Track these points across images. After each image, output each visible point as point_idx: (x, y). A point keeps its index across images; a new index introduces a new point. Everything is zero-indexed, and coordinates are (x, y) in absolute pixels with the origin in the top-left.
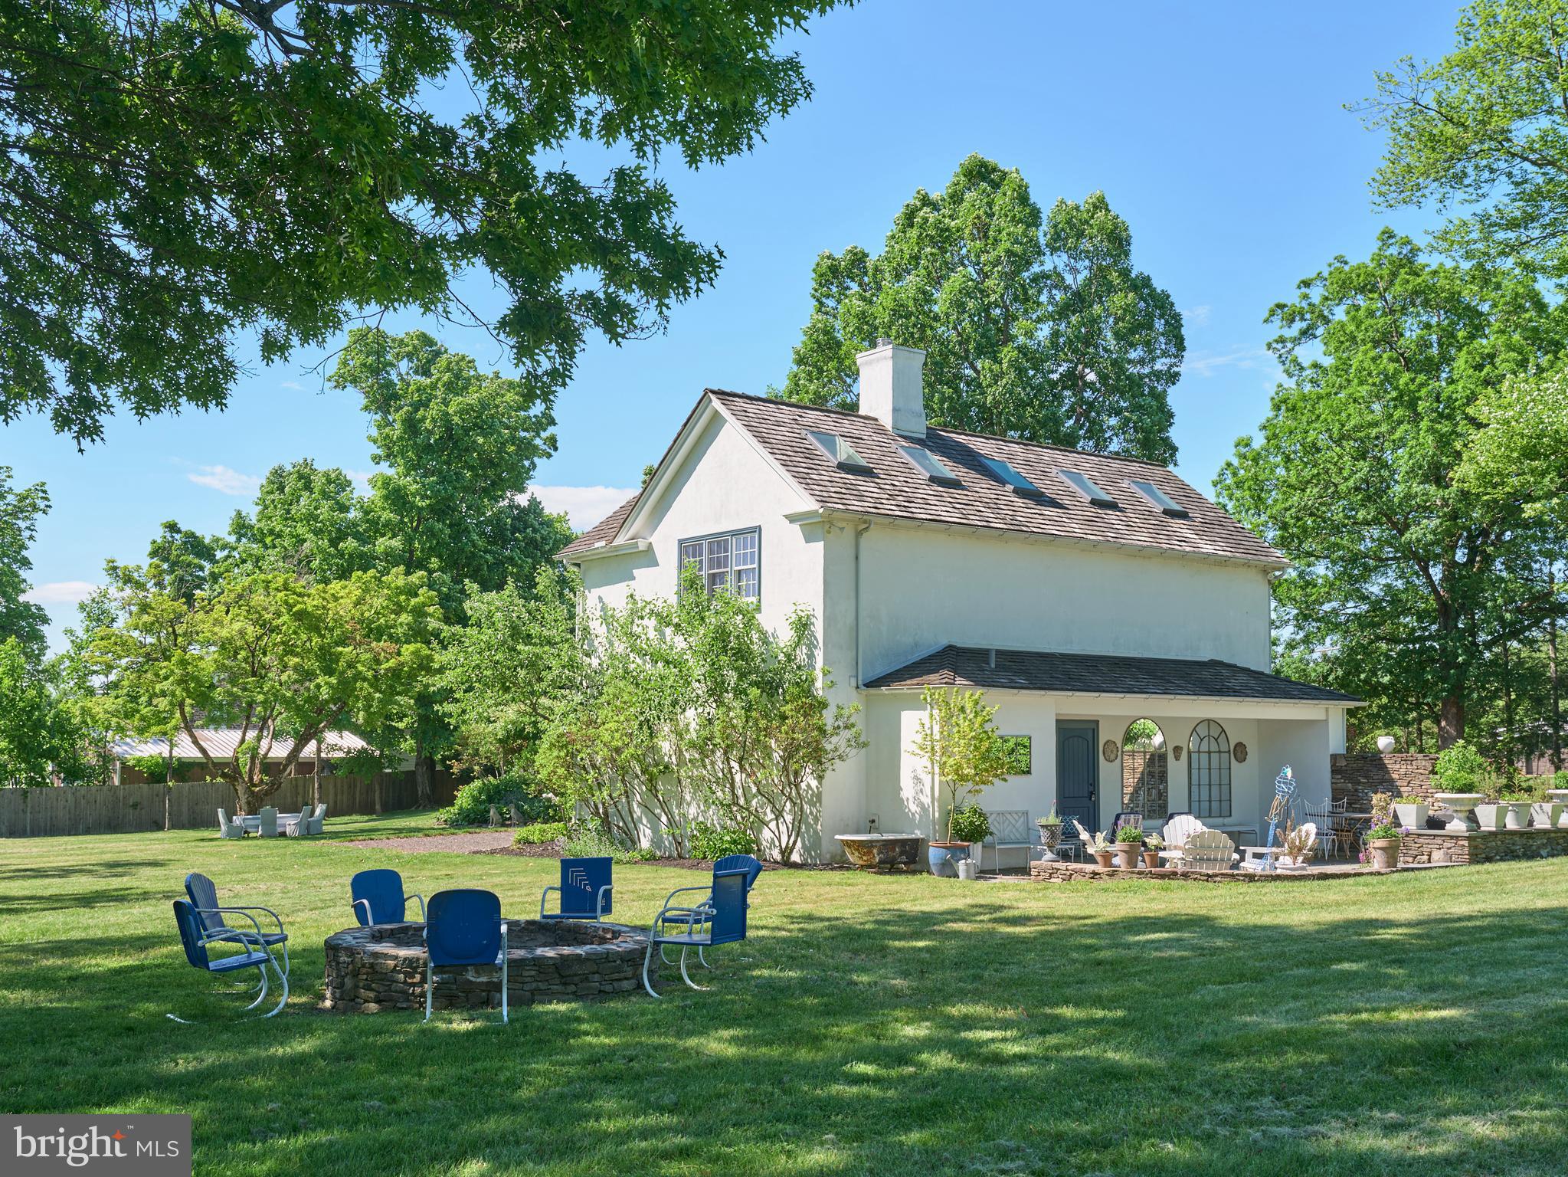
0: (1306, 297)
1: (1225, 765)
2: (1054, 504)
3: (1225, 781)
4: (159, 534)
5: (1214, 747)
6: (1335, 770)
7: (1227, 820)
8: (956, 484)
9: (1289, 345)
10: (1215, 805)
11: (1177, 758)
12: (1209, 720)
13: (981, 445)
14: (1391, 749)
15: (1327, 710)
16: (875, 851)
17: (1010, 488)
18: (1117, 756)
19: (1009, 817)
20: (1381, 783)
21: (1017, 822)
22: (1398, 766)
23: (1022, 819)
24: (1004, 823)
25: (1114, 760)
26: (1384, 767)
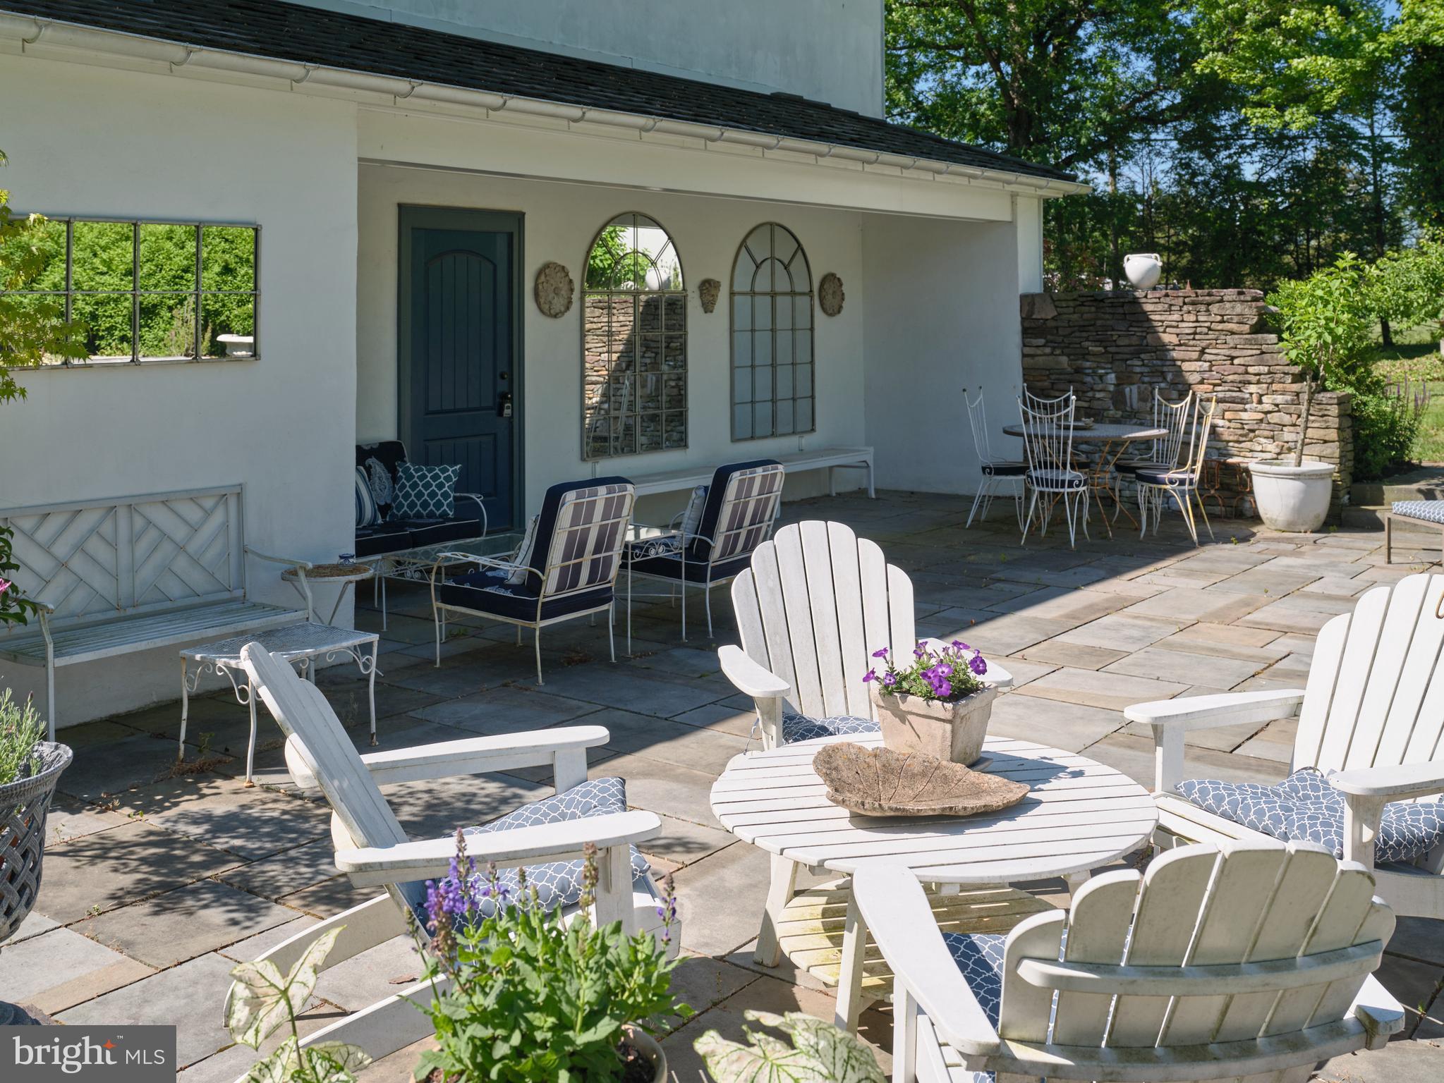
1: (803, 322)
3: (803, 356)
5: (782, 285)
6: (1031, 329)
7: (807, 441)
10: (784, 408)
11: (708, 307)
12: (772, 224)
14: (1157, 280)
15: (1014, 196)
18: (570, 302)
19: (160, 516)
20: (1136, 354)
21: (195, 530)
22: (1176, 317)
23: (218, 518)
24: (134, 540)
25: (562, 313)
26: (1142, 320)
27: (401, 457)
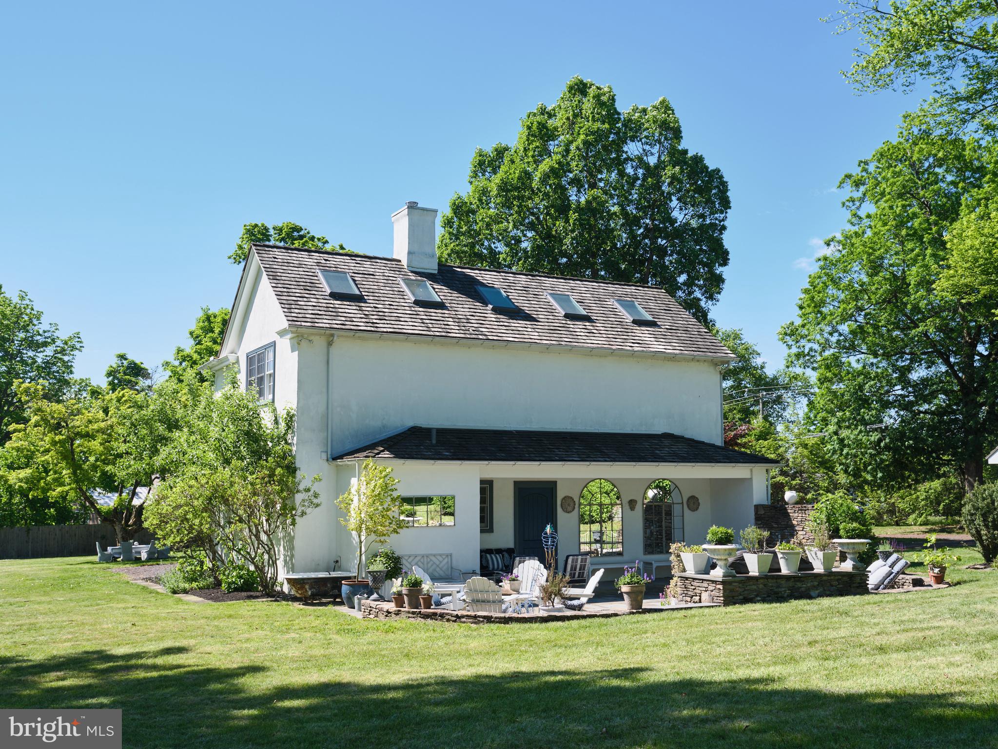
0: (865, 170)
1: (678, 513)
2: (528, 318)
4: (114, 362)
6: (757, 516)
8: (441, 306)
9: (858, 204)
11: (632, 509)
13: (488, 277)
14: (793, 501)
15: (751, 470)
16: (307, 587)
17: (490, 306)
18: (574, 508)
19: (433, 558)
20: (786, 528)
21: (441, 562)
22: (796, 515)
23: (446, 560)
24: (428, 563)
25: (571, 512)
26: (787, 515)
27: (514, 552)
